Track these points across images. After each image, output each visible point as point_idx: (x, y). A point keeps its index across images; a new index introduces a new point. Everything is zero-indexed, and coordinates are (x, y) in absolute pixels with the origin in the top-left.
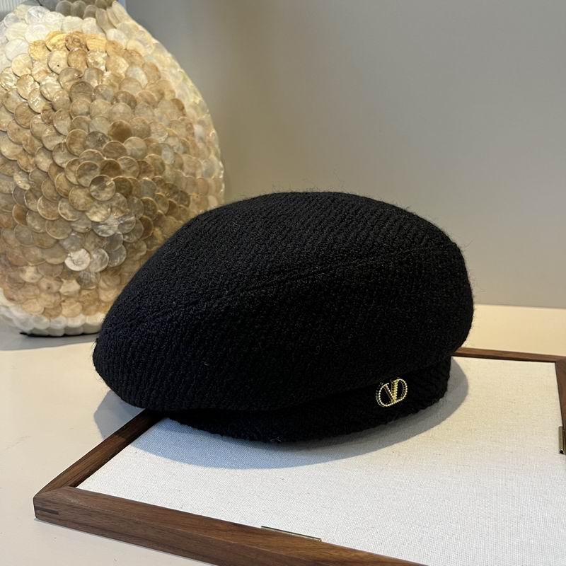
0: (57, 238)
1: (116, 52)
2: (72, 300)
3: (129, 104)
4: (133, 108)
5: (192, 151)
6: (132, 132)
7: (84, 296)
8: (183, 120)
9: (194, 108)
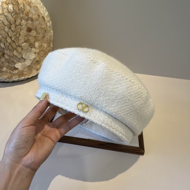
0: (13, 60)
1: (26, 3)
2: (16, 75)
3: (31, 21)
4: (32, 22)
5: (47, 32)
6: (33, 29)
7: (19, 73)
8: (45, 23)
9: (46, 17)
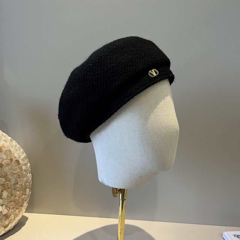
4: (1, 168)
5: (21, 177)
9: (22, 160)
